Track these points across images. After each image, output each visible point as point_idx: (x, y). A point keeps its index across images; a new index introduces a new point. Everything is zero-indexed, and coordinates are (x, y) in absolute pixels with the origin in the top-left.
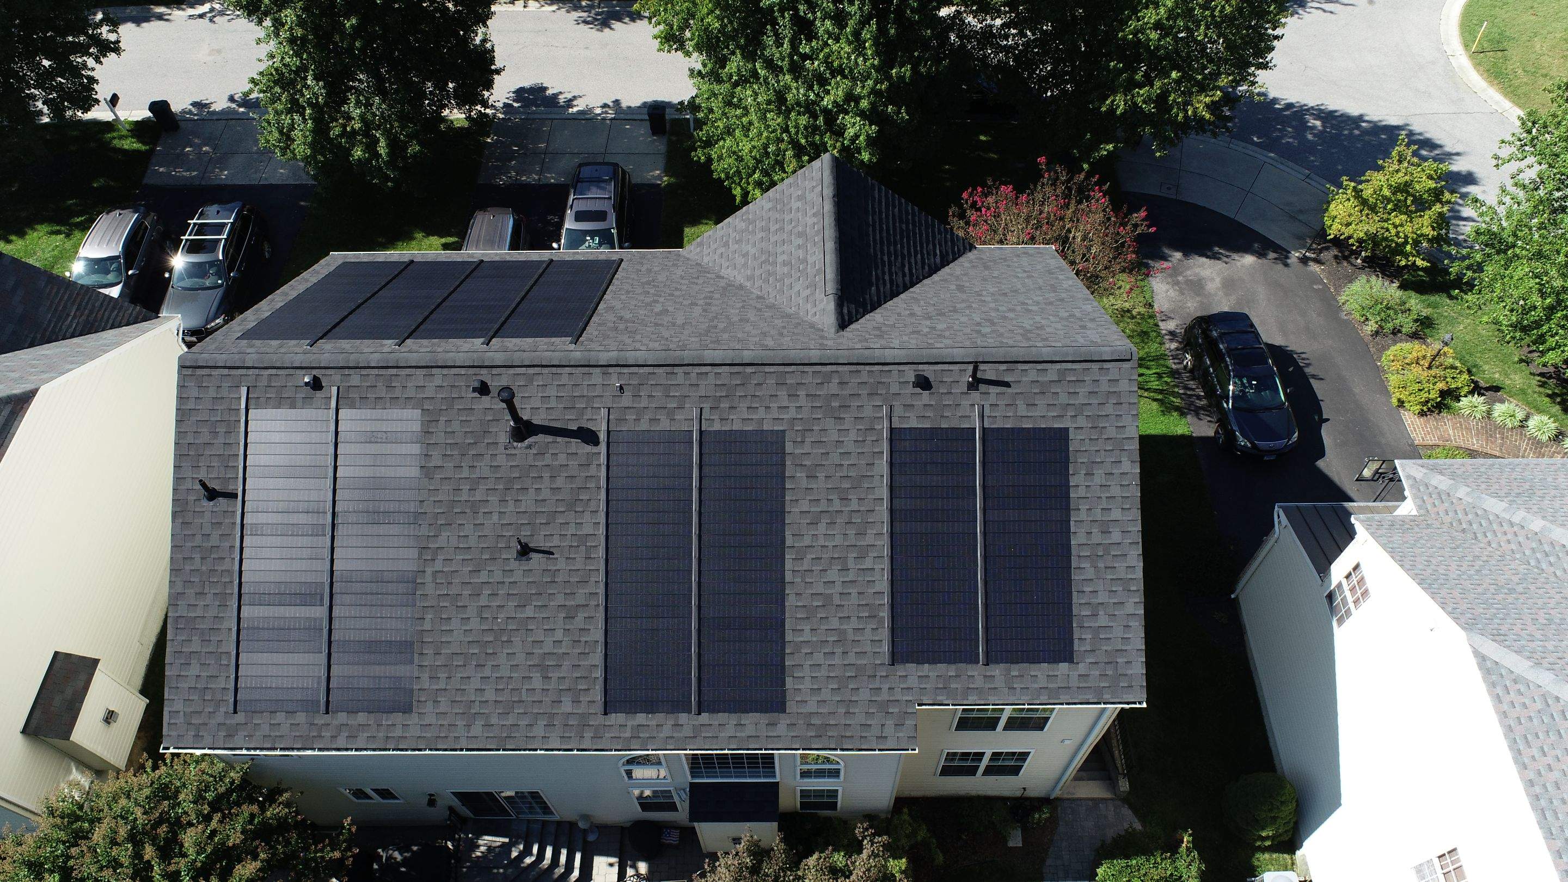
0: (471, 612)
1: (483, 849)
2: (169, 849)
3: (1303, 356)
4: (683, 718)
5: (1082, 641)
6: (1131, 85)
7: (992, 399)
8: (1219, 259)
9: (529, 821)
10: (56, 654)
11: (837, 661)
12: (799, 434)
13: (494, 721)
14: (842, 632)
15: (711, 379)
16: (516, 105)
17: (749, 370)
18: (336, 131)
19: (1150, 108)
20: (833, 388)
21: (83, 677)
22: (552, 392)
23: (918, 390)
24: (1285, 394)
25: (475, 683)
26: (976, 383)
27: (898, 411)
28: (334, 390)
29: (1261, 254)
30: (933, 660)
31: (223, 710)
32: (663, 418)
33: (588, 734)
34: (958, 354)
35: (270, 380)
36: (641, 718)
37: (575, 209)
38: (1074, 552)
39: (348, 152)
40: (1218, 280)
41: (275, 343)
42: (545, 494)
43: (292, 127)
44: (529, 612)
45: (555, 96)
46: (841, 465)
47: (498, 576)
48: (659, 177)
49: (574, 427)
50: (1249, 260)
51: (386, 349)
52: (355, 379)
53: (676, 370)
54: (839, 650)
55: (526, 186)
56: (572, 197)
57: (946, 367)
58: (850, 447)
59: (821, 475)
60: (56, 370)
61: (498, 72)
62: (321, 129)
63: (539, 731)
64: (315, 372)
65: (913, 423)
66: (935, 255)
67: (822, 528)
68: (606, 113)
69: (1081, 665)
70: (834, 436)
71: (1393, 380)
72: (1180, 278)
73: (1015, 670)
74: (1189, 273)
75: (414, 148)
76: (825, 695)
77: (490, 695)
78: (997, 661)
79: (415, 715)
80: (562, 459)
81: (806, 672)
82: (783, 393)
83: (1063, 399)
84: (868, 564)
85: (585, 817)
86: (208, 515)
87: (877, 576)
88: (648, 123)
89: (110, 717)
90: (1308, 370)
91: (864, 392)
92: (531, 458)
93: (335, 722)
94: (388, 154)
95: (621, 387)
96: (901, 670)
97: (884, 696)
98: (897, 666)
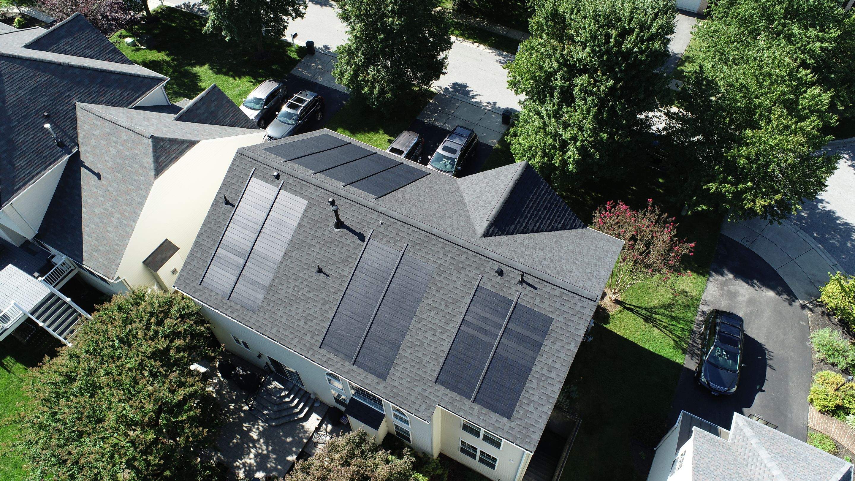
0: (291, 286)
1: (273, 386)
2: (160, 323)
3: (771, 354)
4: (347, 363)
5: (519, 412)
6: (725, 181)
7: (526, 292)
8: (753, 287)
9: (295, 385)
10: (167, 240)
11: (414, 370)
12: (441, 271)
13: (281, 330)
14: (421, 360)
15: (417, 234)
16: (451, 90)
17: (433, 237)
18: (361, 78)
19: (729, 196)
20: (463, 259)
21: (171, 252)
22: (356, 214)
23: (497, 274)
24: (740, 366)
25: (281, 313)
26: (522, 281)
27: (484, 279)
28: (283, 181)
29: (779, 294)
30: (453, 388)
31: (197, 282)
32: (392, 242)
33: (311, 352)
34: (520, 267)
35: (263, 169)
36: (332, 356)
37: (445, 144)
38: (532, 373)
39: (363, 88)
40: (747, 297)
41: (273, 156)
42: (337, 253)
43: (346, 71)
44: (311, 295)
45: (470, 91)
46: (452, 291)
47: (306, 276)
48: (495, 144)
49: (358, 231)
50: (771, 294)
51: (308, 174)
52: (291, 181)
53: (406, 225)
54: (417, 367)
55: (436, 127)
56: (446, 139)
57: (513, 270)
58: (458, 286)
59: (442, 292)
60: (211, 136)
61: (444, 74)
62: (355, 75)
63: (294, 342)
64: (279, 172)
65: (489, 287)
66: (560, 223)
67: (432, 314)
68: (488, 106)
69: (513, 423)
70: (454, 278)
71: (814, 387)
72: (726, 288)
73: (484, 411)
74: (732, 287)
75: (388, 95)
76: (404, 382)
77: (284, 320)
78: (479, 403)
79: (256, 315)
80: (348, 242)
81: (400, 369)
82: (442, 252)
83: (557, 305)
84: (444, 337)
85: (315, 394)
86: (223, 209)
87: (445, 344)
88: (502, 117)
89: (174, 272)
90: (769, 362)
91: (474, 266)
92: (337, 237)
93: (229, 304)
94: (377, 94)
95: (382, 224)
96: (437, 386)
97: (426, 394)
98: (436, 384)
